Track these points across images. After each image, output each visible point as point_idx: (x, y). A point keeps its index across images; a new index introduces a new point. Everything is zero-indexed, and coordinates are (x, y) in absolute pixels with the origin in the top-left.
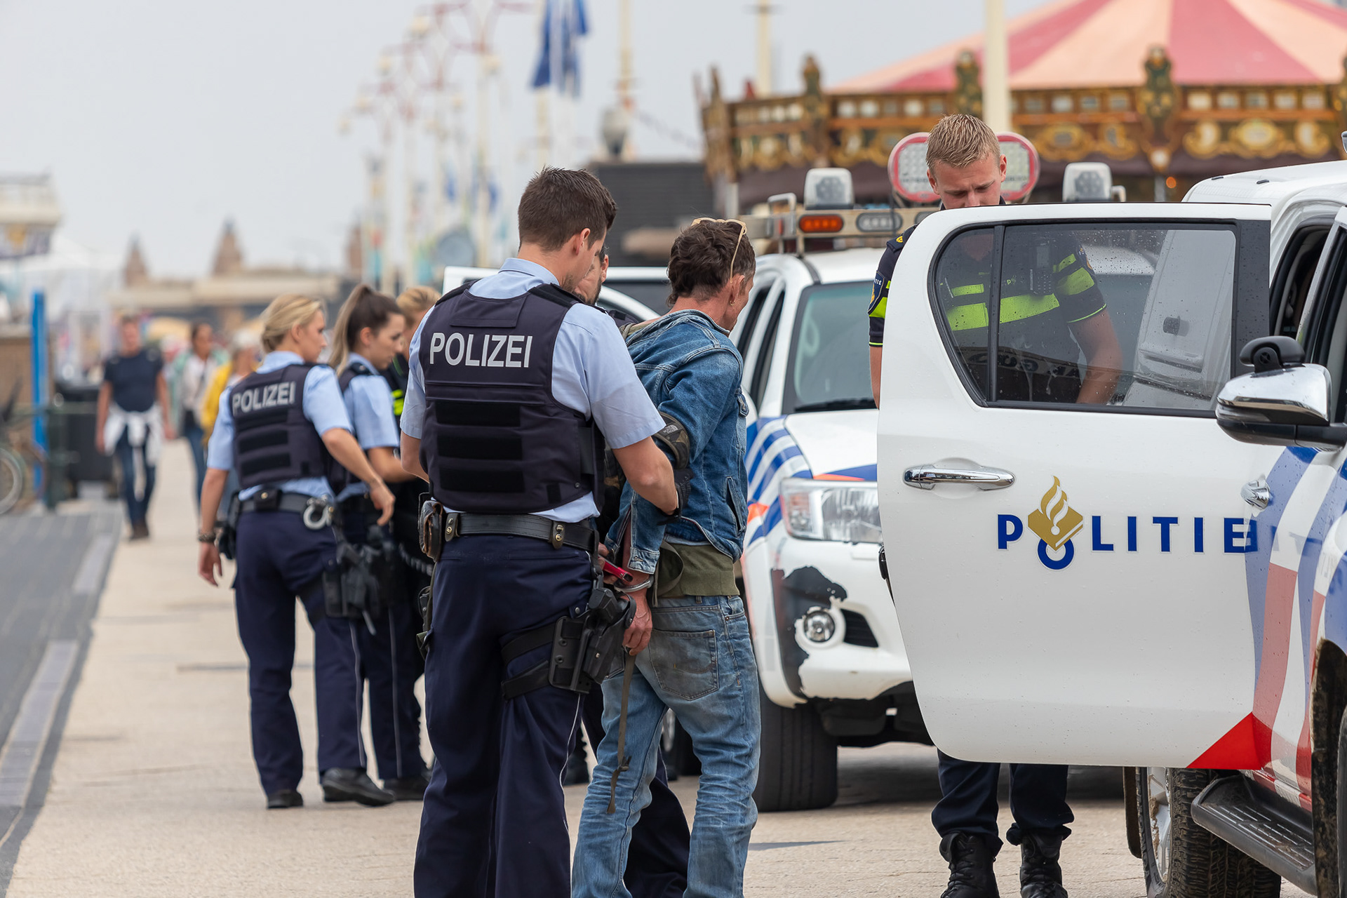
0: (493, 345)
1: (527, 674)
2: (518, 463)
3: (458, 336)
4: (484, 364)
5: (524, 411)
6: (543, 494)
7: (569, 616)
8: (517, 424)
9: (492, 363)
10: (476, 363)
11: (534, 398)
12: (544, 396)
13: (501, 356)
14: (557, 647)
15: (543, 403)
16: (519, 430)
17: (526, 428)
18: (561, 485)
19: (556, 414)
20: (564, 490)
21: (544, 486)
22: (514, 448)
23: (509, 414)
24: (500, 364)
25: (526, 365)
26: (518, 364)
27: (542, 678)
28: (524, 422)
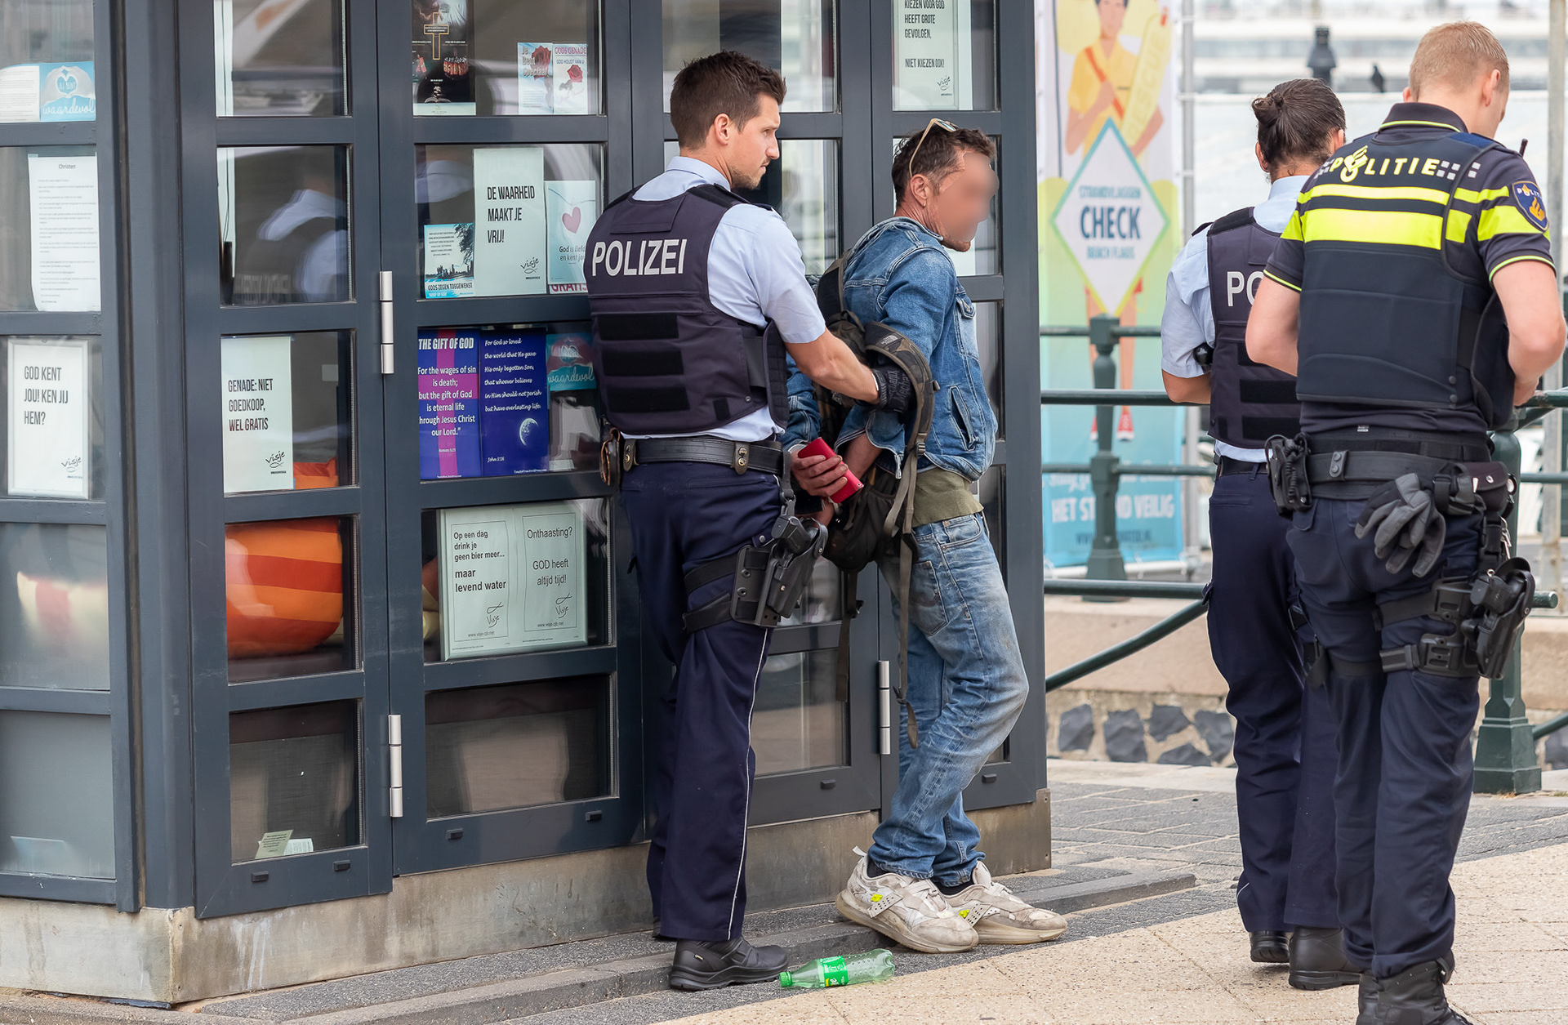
0: (649, 250)
1: (703, 609)
2: (681, 378)
3: (617, 244)
4: (641, 273)
5: (681, 321)
6: (710, 410)
7: (752, 545)
8: (675, 335)
9: (649, 271)
10: (633, 272)
11: (690, 307)
12: (701, 304)
13: (657, 264)
14: (739, 579)
15: (701, 312)
16: (677, 342)
17: (686, 340)
18: (729, 400)
19: (716, 323)
20: (733, 405)
21: (710, 401)
22: (673, 362)
23: (666, 326)
24: (656, 271)
25: (681, 271)
26: (672, 271)
27: (724, 612)
28: (682, 333)
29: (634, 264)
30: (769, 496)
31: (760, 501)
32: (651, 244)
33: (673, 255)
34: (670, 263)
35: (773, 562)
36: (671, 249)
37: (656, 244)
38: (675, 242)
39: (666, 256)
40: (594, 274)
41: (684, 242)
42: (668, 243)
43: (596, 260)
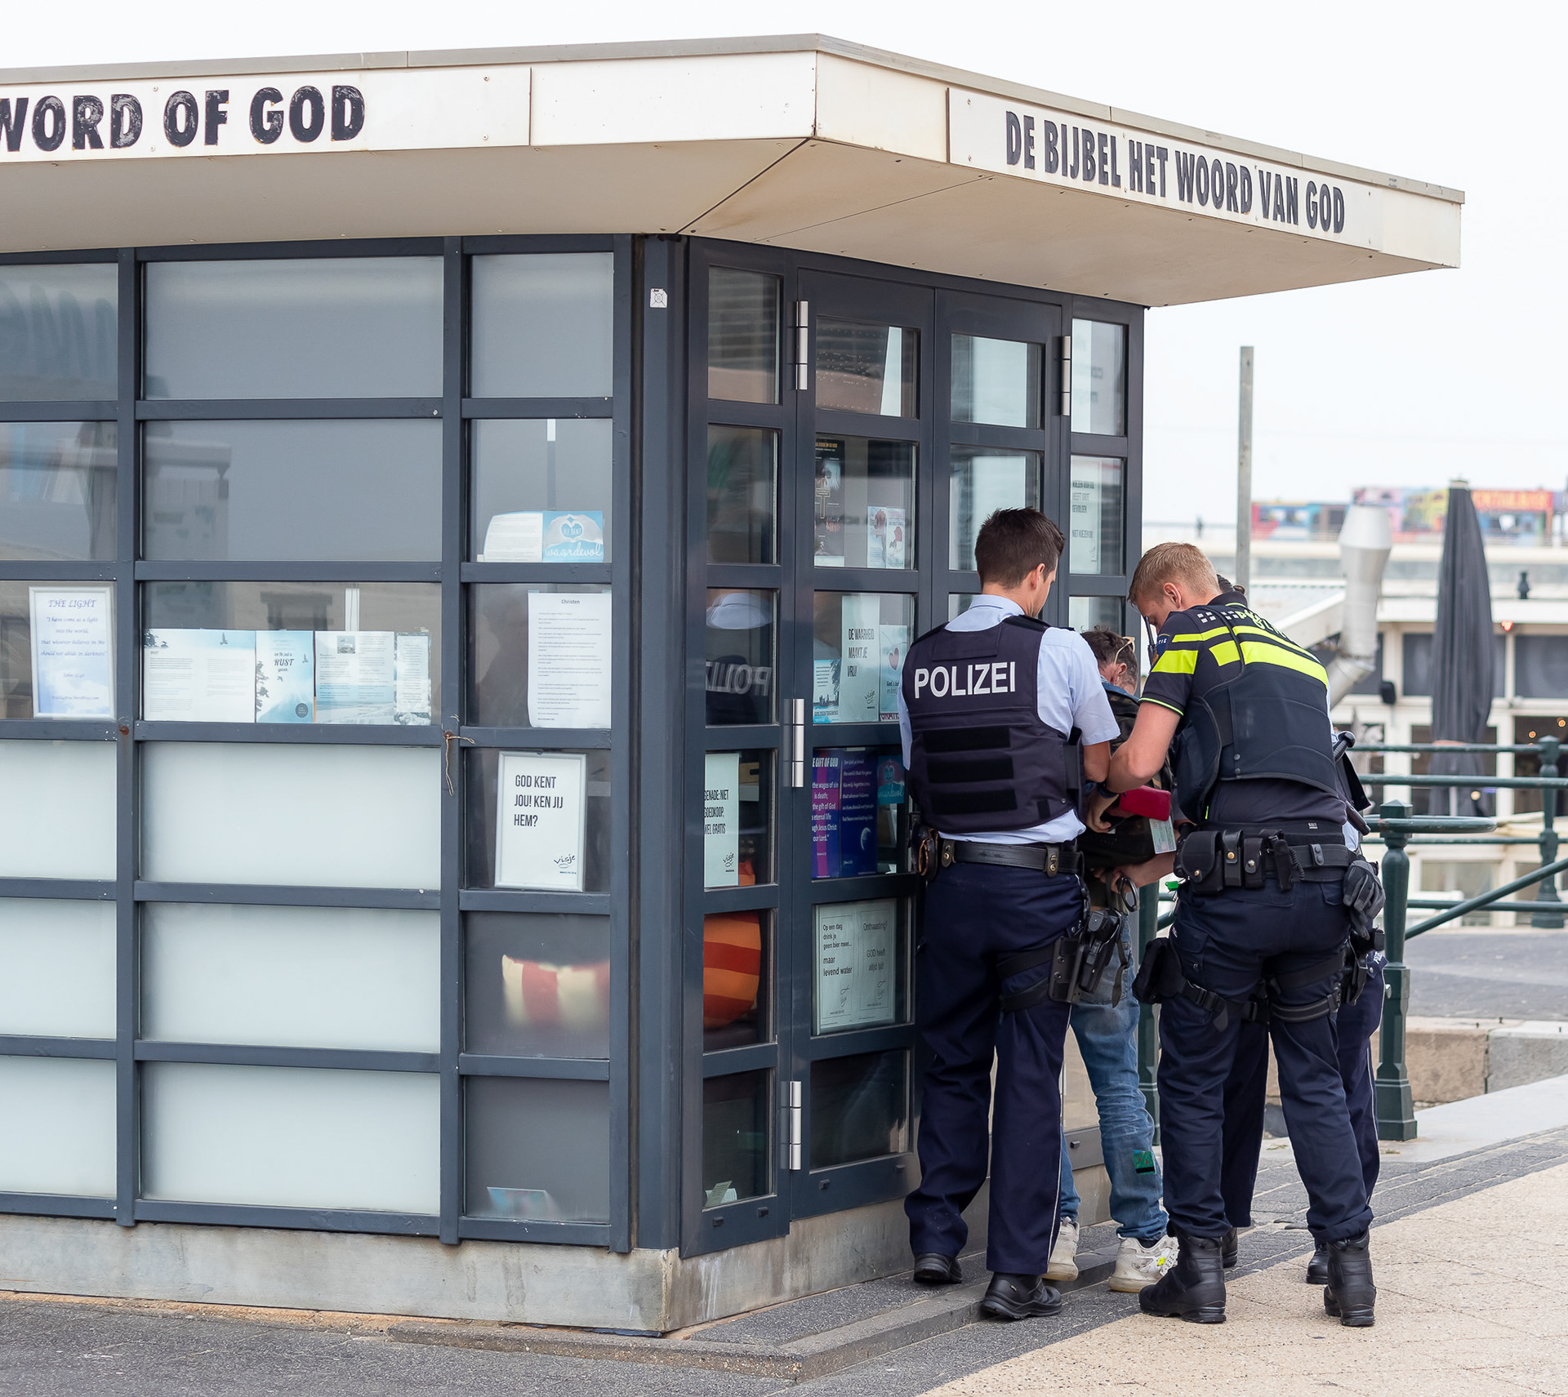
29: (962, 684)
30: (1072, 894)
31: (1066, 899)
32: (978, 667)
33: (1003, 676)
34: (1000, 683)
35: (1082, 949)
36: (999, 671)
37: (985, 667)
38: (1004, 665)
39: (995, 677)
40: (917, 696)
41: (1013, 664)
42: (996, 666)
43: (918, 684)
